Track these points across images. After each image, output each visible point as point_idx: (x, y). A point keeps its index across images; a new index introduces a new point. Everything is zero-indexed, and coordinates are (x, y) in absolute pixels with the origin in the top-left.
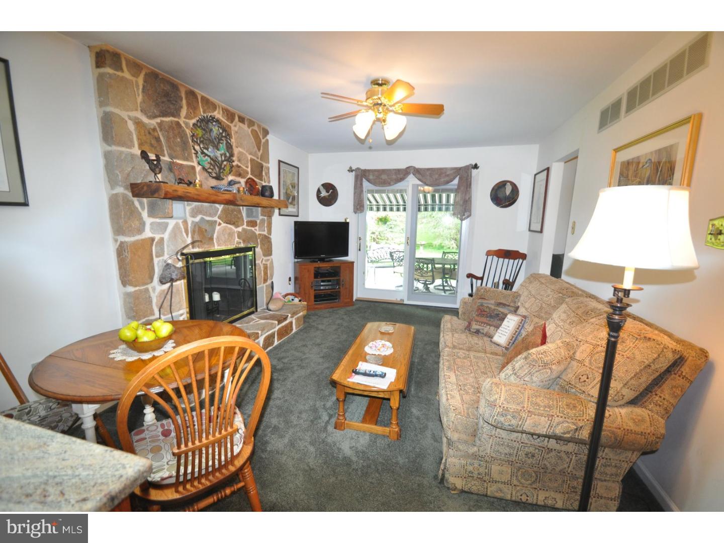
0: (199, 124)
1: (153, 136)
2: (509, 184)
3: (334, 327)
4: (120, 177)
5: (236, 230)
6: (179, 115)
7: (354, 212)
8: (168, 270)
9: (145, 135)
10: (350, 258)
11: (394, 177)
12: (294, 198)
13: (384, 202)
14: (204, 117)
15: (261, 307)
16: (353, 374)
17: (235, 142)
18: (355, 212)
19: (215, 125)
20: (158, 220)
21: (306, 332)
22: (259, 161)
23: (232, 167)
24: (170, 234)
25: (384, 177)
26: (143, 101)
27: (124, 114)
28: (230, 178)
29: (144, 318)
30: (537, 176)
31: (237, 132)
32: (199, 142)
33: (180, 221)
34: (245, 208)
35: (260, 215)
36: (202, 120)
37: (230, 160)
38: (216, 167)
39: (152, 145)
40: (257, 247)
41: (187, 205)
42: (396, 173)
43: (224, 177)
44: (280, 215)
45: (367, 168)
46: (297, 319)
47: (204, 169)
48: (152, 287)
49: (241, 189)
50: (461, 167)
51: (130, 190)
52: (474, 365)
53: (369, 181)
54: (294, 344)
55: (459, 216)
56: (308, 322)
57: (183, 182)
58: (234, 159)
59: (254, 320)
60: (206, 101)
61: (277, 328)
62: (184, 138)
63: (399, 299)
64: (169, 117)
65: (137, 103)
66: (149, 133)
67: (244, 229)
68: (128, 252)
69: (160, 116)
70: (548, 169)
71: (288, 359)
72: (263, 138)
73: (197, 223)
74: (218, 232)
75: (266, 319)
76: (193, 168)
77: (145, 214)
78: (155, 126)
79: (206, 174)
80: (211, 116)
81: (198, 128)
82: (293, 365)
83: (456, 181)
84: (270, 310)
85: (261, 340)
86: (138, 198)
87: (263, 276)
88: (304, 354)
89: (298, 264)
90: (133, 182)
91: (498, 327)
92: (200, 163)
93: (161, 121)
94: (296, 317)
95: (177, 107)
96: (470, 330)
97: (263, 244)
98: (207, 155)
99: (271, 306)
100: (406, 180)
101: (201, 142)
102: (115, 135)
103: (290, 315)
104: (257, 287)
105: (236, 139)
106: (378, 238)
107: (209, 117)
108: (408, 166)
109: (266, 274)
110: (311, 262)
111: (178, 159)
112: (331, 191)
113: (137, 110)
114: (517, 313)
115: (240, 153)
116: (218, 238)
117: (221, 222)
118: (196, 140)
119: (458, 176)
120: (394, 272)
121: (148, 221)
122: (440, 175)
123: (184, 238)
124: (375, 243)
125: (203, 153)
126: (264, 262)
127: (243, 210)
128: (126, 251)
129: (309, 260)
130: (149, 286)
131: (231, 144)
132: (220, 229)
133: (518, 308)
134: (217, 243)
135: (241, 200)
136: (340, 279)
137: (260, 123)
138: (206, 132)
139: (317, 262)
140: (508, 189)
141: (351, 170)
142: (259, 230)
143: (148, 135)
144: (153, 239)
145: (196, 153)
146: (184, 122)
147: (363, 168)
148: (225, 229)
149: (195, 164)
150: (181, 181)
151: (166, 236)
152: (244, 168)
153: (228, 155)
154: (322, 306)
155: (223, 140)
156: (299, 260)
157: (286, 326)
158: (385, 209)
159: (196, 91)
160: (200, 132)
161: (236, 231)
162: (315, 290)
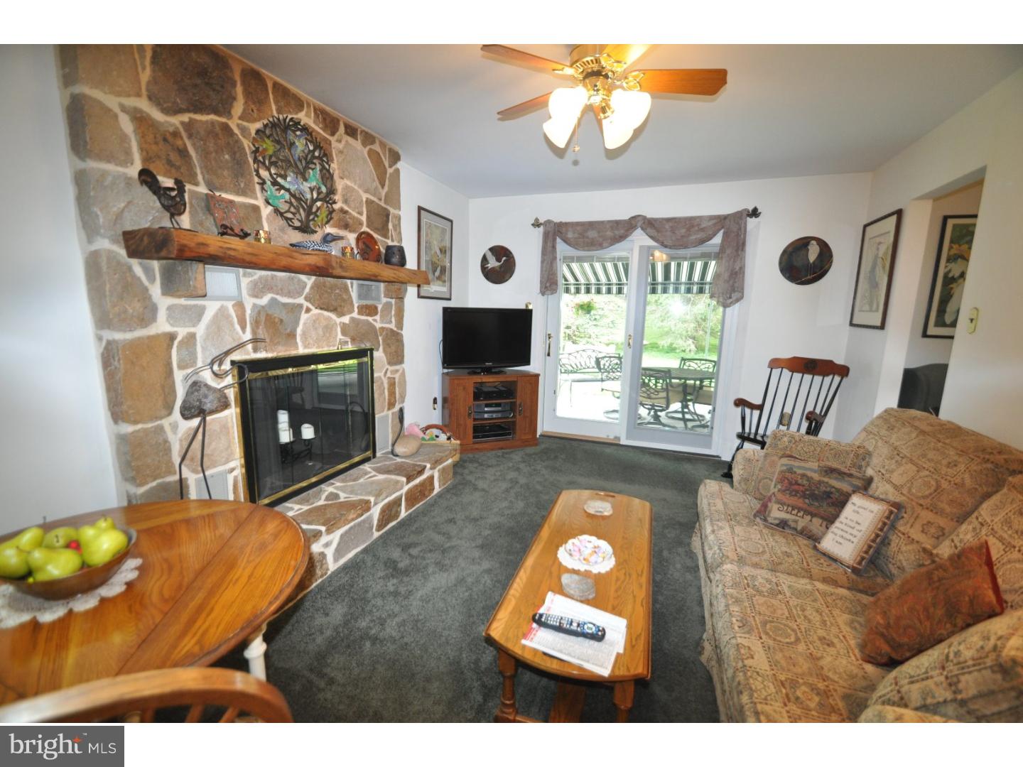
0: (268, 132)
1: (172, 146)
2: (814, 242)
3: (504, 485)
4: (101, 220)
5: (338, 320)
6: (229, 113)
7: (541, 291)
8: (196, 394)
9: (156, 143)
10: (532, 368)
11: (609, 233)
12: (443, 270)
13: (588, 280)
14: (278, 119)
15: (382, 449)
16: (535, 625)
17: (339, 169)
18: (543, 293)
19: (299, 137)
20: (183, 301)
21: (456, 495)
22: (382, 204)
23: (331, 212)
24: (208, 328)
25: (592, 234)
26: (154, 81)
27: (112, 102)
28: (329, 229)
29: (155, 479)
30: (868, 229)
31: (341, 152)
32: (267, 162)
33: (229, 305)
34: (355, 282)
35: (383, 295)
36: (274, 125)
37: (328, 198)
38: (301, 211)
39: (170, 163)
40: (378, 350)
41: (244, 275)
42: (612, 228)
43: (317, 229)
44: (420, 296)
45: (564, 221)
46: (443, 471)
47: (277, 211)
48: (170, 424)
49: (348, 250)
50: (729, 215)
51: (123, 245)
52: (799, 615)
53: (566, 241)
54: (434, 517)
55: (721, 300)
56: (462, 475)
57: (229, 231)
58: (336, 197)
59: (366, 473)
60: (283, 94)
61: (406, 488)
62: (238, 155)
63: (612, 437)
64: (208, 114)
65: (139, 82)
66: (165, 140)
67: (353, 319)
68: (119, 360)
69: (188, 111)
70: (899, 213)
71: (419, 549)
72: (390, 167)
73: (263, 307)
74: (305, 324)
75: (388, 472)
76: (256, 209)
77: (156, 290)
78: (177, 128)
79: (282, 223)
80: (291, 119)
81: (266, 139)
82: (429, 561)
83: (718, 240)
84: (397, 456)
85: (375, 512)
86: (140, 260)
87: (387, 398)
88: (449, 538)
89: (447, 378)
90: (129, 228)
91: (830, 520)
92: (270, 201)
93: (191, 120)
94: (441, 467)
95: (224, 97)
96: (765, 520)
97: (388, 345)
98: (282, 187)
99: (399, 449)
100: (630, 238)
101: (272, 163)
102: (91, 139)
103: (428, 466)
104: (377, 416)
105: (339, 164)
106: (575, 335)
107: (288, 120)
108: (633, 215)
109: (392, 393)
110: (469, 373)
111: (226, 192)
112: (504, 258)
113: (139, 95)
114: (871, 492)
115: (347, 188)
116: (304, 334)
117: (310, 306)
118: (261, 158)
119: (722, 232)
120: (603, 390)
121: (164, 303)
122: (688, 230)
123: (237, 333)
124: (570, 343)
125: (275, 183)
126: (389, 374)
127: (352, 287)
128: (117, 359)
129: (467, 371)
130: (165, 423)
131: (331, 171)
132: (308, 319)
133: (870, 481)
134: (303, 342)
135: (341, 267)
136: (515, 403)
137: (384, 140)
138: (283, 147)
139: (479, 373)
140: (813, 253)
141: (537, 224)
142: (382, 321)
143: (162, 143)
144: (172, 337)
145: (263, 183)
146: (238, 125)
147: (557, 220)
148: (316, 320)
149: (260, 202)
150: (225, 230)
151: (200, 330)
152: (356, 215)
153: (324, 189)
154: (485, 445)
155: (315, 164)
156: (450, 370)
157: (422, 484)
158: (588, 291)
159: (263, 71)
160: (269, 146)
161: (338, 323)
162: (475, 420)
